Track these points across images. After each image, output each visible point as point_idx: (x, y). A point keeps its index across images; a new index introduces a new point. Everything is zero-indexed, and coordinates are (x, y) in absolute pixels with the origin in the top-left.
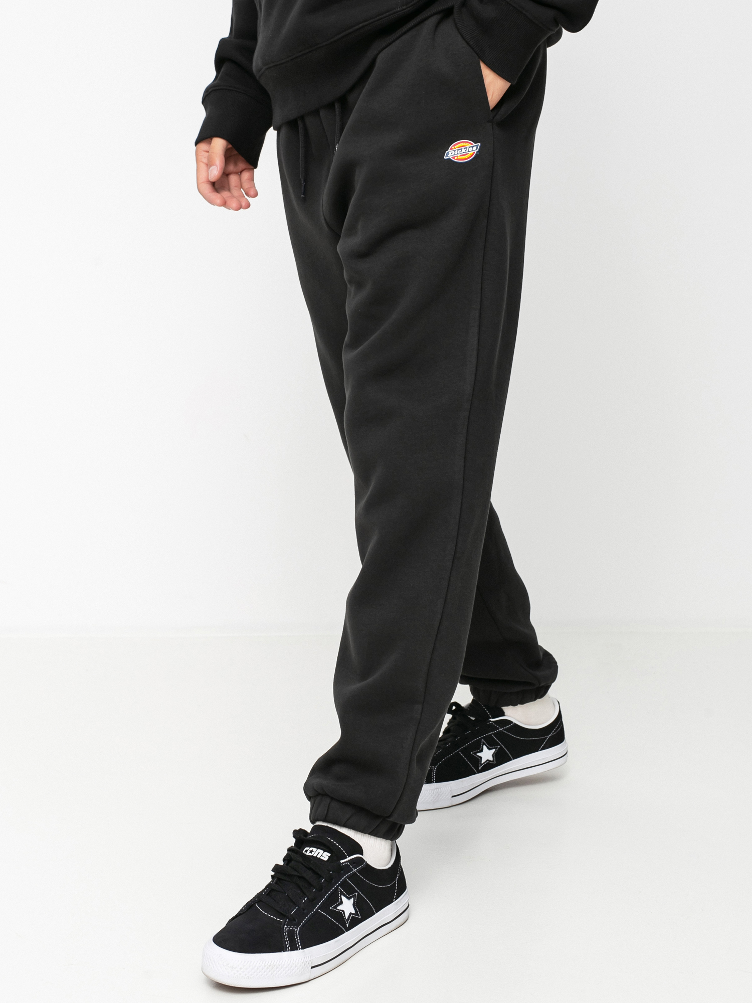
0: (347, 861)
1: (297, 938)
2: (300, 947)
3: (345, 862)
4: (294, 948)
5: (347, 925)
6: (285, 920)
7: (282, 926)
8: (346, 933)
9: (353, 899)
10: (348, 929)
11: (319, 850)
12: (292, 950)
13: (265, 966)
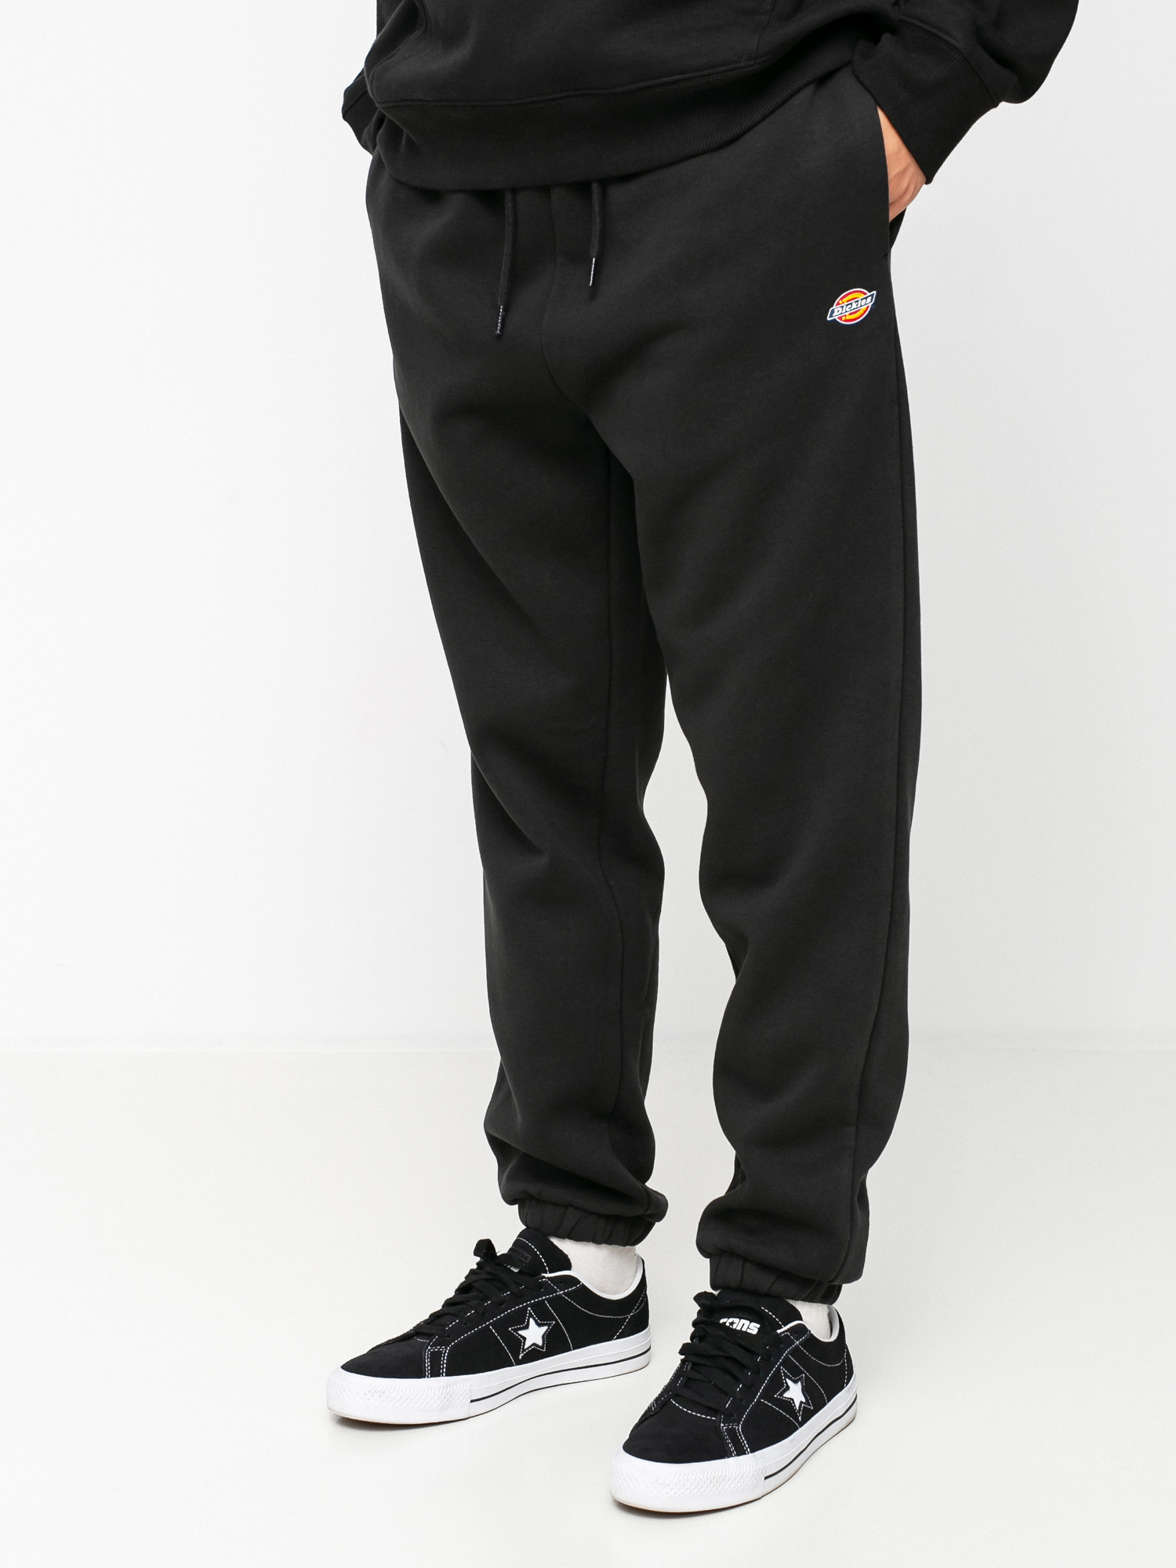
0: (786, 1331)
1: (742, 1438)
2: (749, 1450)
3: (783, 1332)
4: (741, 1452)
5: (800, 1418)
6: (718, 1417)
7: (717, 1425)
8: (800, 1430)
9: (800, 1383)
10: (802, 1424)
11: (743, 1321)
12: (738, 1455)
13: (708, 1479)
